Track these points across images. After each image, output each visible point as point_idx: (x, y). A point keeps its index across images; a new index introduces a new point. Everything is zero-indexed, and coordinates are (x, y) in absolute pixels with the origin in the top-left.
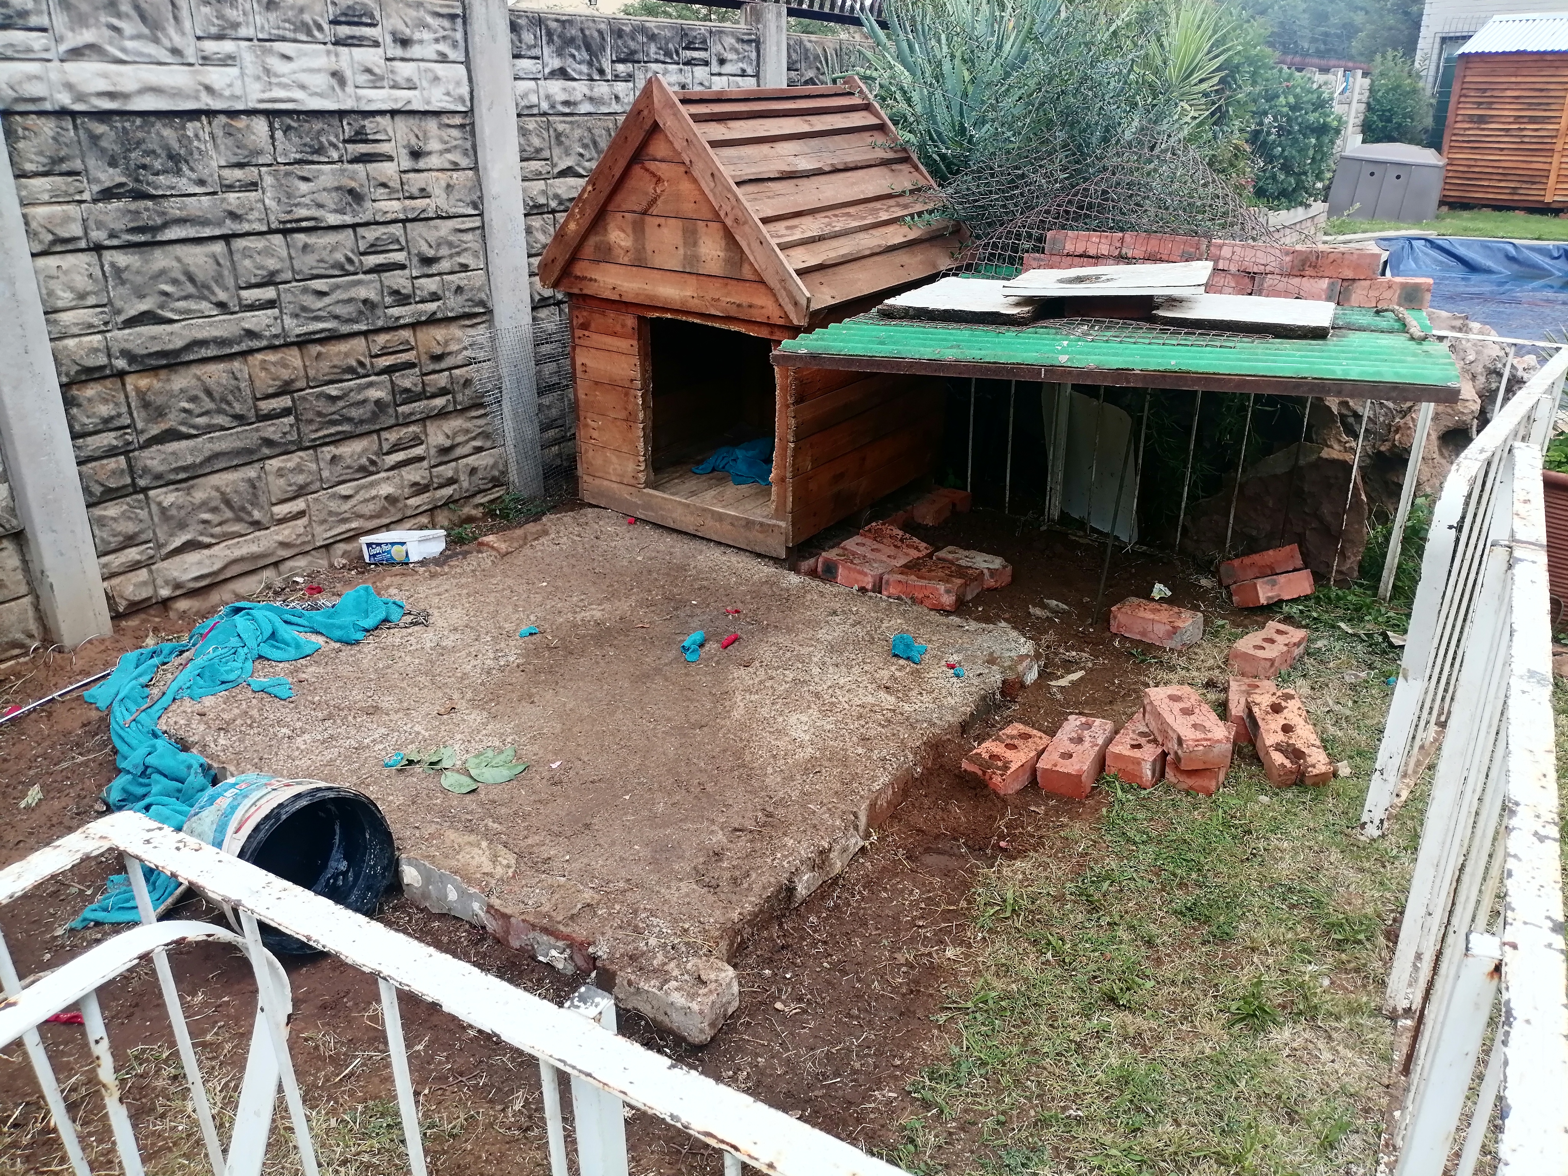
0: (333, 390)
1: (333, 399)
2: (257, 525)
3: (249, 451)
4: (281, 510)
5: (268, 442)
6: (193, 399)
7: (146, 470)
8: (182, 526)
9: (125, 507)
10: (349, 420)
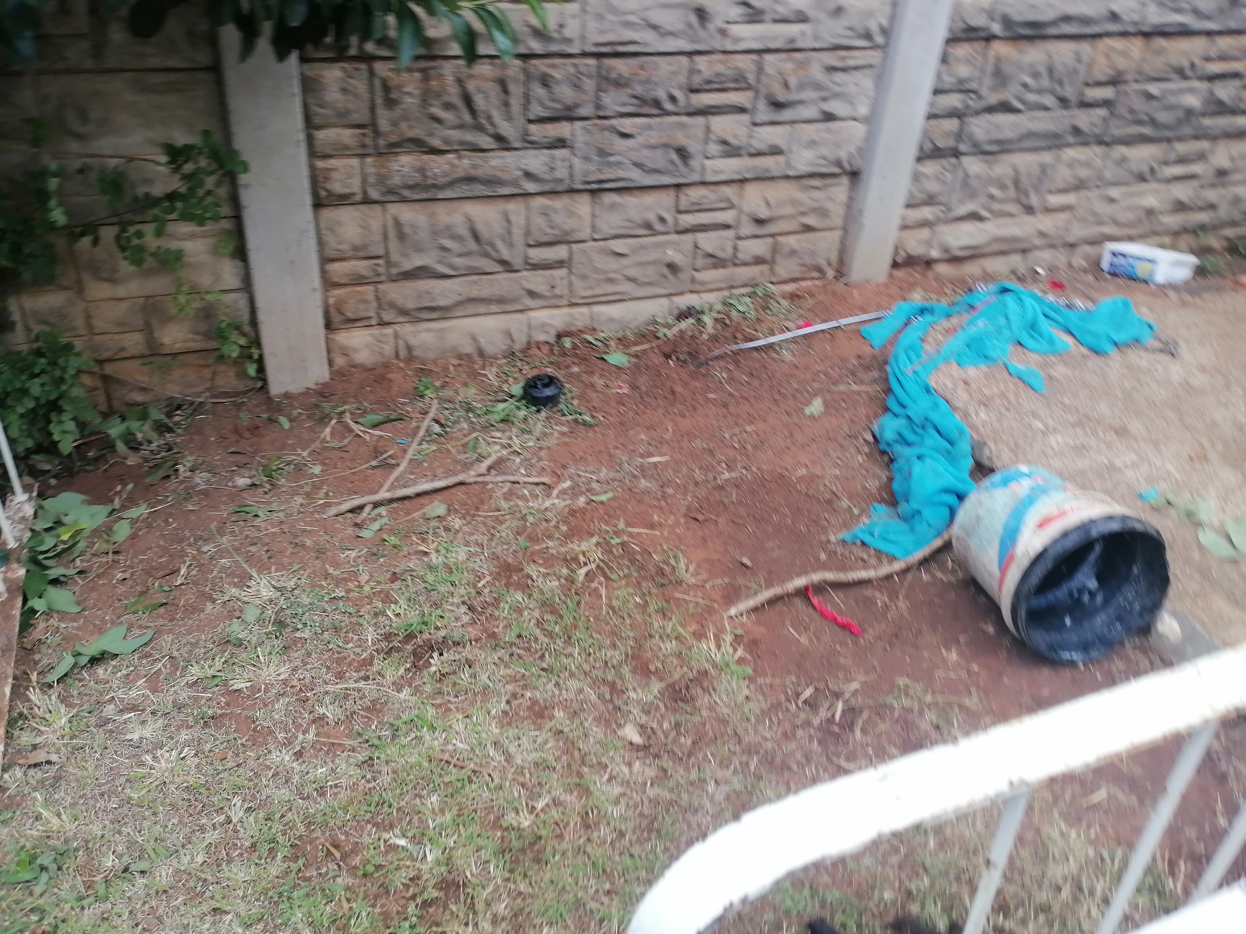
0: (1154, 89)
1: (1150, 97)
2: (1029, 210)
3: (1056, 136)
4: (1055, 200)
5: (1076, 131)
6: (1036, 75)
7: (971, 137)
8: (973, 195)
9: (939, 168)
10: (1153, 122)
